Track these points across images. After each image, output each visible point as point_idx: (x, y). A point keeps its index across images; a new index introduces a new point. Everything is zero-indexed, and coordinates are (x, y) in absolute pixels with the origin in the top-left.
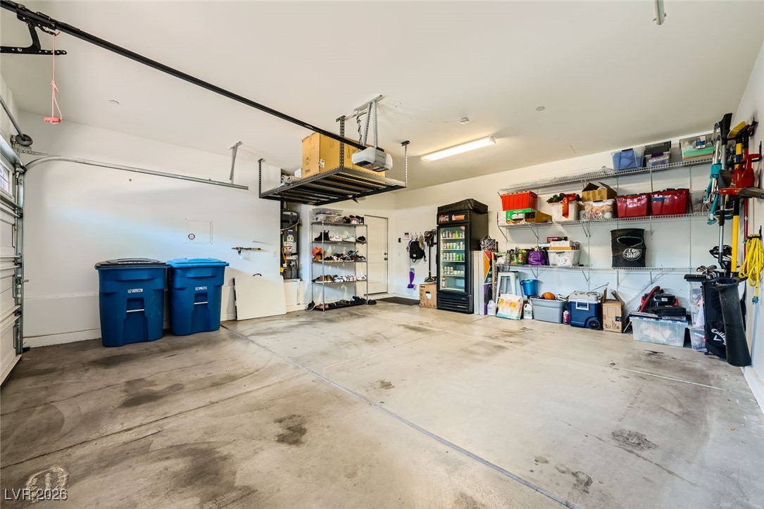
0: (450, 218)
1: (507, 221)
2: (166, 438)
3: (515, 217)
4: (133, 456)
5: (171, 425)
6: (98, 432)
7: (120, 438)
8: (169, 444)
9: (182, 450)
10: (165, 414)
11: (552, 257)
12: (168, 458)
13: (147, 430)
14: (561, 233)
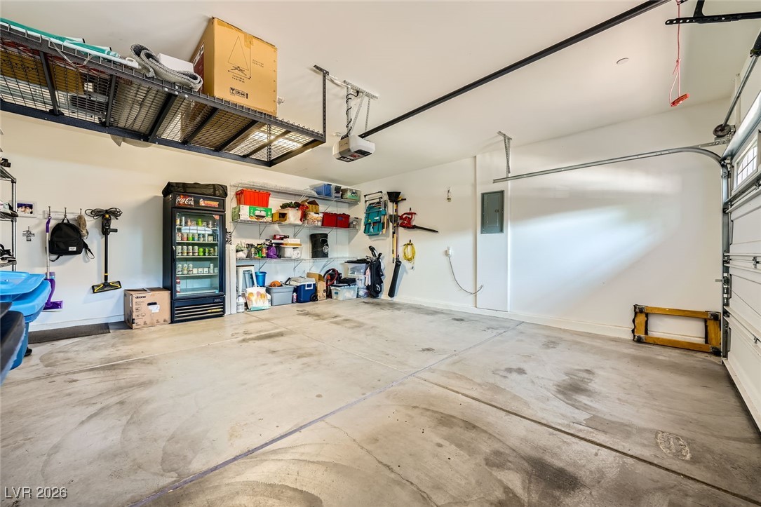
0: (197, 202)
1: (250, 216)
2: (574, 415)
3: (257, 213)
4: (605, 419)
5: (560, 421)
6: (624, 462)
7: (607, 440)
8: (577, 411)
9: (573, 403)
10: (552, 434)
11: (288, 252)
12: (586, 405)
13: (581, 431)
14: (278, 231)
